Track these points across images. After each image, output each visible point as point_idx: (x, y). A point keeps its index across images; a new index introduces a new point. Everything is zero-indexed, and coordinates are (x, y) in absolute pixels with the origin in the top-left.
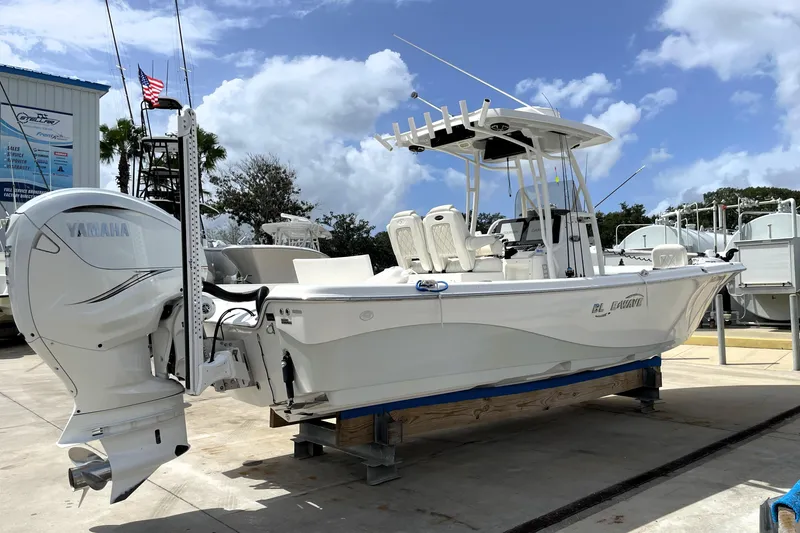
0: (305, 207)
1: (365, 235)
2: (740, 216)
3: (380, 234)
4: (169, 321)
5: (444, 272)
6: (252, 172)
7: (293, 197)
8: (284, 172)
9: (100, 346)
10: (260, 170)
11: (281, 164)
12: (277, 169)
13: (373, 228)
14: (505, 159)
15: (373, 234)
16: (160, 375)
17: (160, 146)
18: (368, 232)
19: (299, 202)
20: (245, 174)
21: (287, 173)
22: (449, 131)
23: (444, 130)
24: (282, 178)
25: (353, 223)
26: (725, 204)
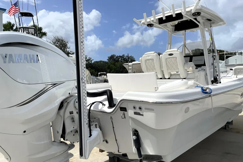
0: (71, 53)
1: (90, 62)
2: (225, 56)
3: (95, 62)
4: (62, 111)
5: (169, 78)
6: (54, 41)
7: (68, 50)
8: (65, 41)
9: (25, 132)
10: (57, 40)
11: (63, 39)
12: (62, 40)
13: (93, 60)
14: (184, 31)
15: (93, 62)
16: (56, 140)
17: (26, 30)
18: (91, 61)
19: (70, 51)
20: (52, 42)
21: (66, 41)
22: (164, 18)
23: (162, 18)
24: (64, 44)
25: (87, 58)
26: (219, 53)
